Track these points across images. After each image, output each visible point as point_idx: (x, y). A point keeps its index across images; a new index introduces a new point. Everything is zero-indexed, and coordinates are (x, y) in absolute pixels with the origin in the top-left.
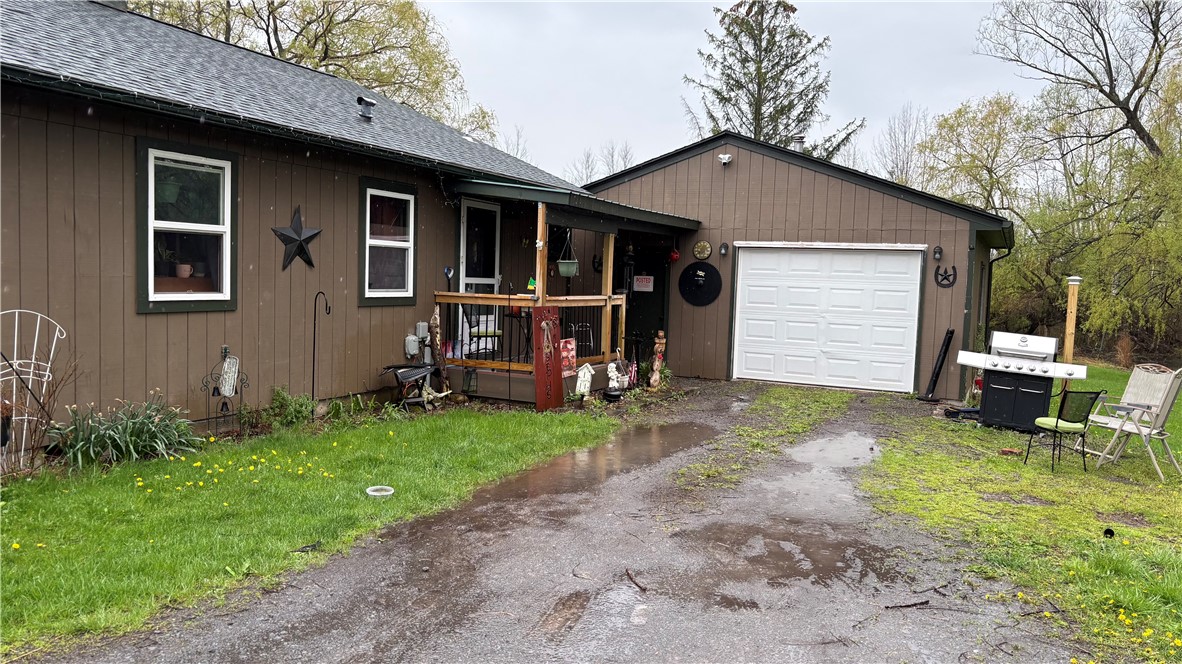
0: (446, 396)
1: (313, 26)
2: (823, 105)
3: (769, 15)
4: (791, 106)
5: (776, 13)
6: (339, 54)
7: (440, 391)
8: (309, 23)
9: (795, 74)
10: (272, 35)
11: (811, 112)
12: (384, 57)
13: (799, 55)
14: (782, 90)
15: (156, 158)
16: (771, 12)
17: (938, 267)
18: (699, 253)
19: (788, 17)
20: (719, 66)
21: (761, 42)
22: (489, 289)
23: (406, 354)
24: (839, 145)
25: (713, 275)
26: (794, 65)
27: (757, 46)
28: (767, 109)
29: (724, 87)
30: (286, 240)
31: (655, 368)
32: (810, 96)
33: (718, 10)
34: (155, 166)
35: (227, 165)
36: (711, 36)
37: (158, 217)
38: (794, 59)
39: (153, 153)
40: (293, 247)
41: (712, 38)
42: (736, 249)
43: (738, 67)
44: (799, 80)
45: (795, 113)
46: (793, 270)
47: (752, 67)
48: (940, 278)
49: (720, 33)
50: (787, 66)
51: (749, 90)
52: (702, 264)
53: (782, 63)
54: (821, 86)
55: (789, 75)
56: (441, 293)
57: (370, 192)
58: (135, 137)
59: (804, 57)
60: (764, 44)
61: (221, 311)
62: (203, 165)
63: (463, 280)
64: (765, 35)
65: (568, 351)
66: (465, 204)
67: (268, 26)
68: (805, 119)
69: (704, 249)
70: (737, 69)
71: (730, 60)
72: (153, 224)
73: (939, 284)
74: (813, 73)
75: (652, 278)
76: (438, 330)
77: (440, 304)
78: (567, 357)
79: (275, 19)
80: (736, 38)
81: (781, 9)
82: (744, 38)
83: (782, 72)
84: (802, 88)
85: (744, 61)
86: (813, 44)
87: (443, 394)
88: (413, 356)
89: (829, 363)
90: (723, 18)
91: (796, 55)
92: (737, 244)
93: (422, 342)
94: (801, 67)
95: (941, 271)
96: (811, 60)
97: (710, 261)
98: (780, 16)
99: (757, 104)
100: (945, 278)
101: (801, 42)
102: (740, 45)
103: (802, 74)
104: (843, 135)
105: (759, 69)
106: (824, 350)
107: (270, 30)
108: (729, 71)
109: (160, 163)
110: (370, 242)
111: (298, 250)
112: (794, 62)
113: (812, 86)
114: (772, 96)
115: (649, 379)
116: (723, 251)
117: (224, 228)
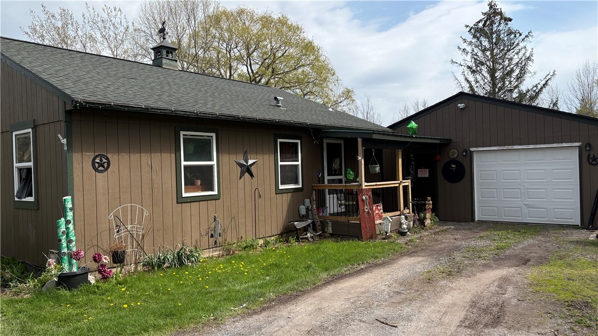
0: (320, 234)
1: (267, 61)
2: (531, 67)
3: (496, 25)
4: (512, 71)
5: (500, 23)
6: (279, 72)
7: (316, 232)
8: (265, 60)
9: (513, 54)
10: (249, 67)
11: (524, 72)
12: (300, 70)
13: (515, 44)
14: (507, 63)
15: (183, 135)
16: (497, 24)
17: (589, 155)
18: (452, 155)
19: (507, 24)
20: (470, 54)
21: (492, 39)
22: (340, 181)
23: (299, 215)
24: (541, 88)
25: (460, 166)
26: (512, 49)
27: (490, 42)
28: (498, 74)
29: (474, 65)
30: (241, 165)
31: (427, 217)
32: (523, 64)
33: (468, 26)
34: (183, 138)
35: (214, 135)
36: (465, 39)
37: (185, 160)
38: (511, 46)
39: (182, 133)
40: (245, 169)
41: (465, 40)
42: (471, 153)
43: (480, 54)
44: (516, 56)
45: (514, 74)
46: (505, 161)
47: (488, 53)
48: (591, 160)
49: (469, 37)
50: (509, 50)
51: (487, 65)
52: (454, 161)
53: (506, 49)
54: (528, 58)
55: (510, 54)
56: (315, 185)
57: (279, 140)
58: (175, 127)
59: (518, 44)
60: (494, 40)
61: (214, 200)
62: (203, 136)
63: (327, 178)
64: (494, 36)
65: (379, 210)
66: (325, 141)
67: (247, 63)
68: (522, 77)
69: (454, 153)
70: (480, 55)
71: (476, 50)
72: (183, 163)
73: (590, 164)
74: (523, 51)
75: (428, 170)
76: (314, 202)
77: (315, 190)
78: (378, 213)
79: (250, 59)
80: (478, 39)
81: (503, 21)
82: (482, 39)
83: (506, 54)
84: (518, 60)
85: (484, 51)
86: (523, 37)
87: (318, 234)
88: (303, 216)
89: (529, 210)
90: (470, 30)
91: (513, 44)
92: (472, 149)
93: (307, 209)
94: (516, 50)
95: (591, 156)
96: (522, 45)
97: (458, 159)
98: (502, 25)
99: (492, 72)
100: (594, 160)
101: (515, 36)
102: (481, 43)
103: (517, 54)
104: (544, 82)
105: (492, 54)
106: (526, 203)
107: (248, 65)
108: (475, 57)
109: (185, 137)
110: (280, 163)
111: (247, 170)
112: (512, 48)
113: (523, 58)
114: (501, 67)
115: (425, 223)
116: (464, 154)
117: (214, 163)
